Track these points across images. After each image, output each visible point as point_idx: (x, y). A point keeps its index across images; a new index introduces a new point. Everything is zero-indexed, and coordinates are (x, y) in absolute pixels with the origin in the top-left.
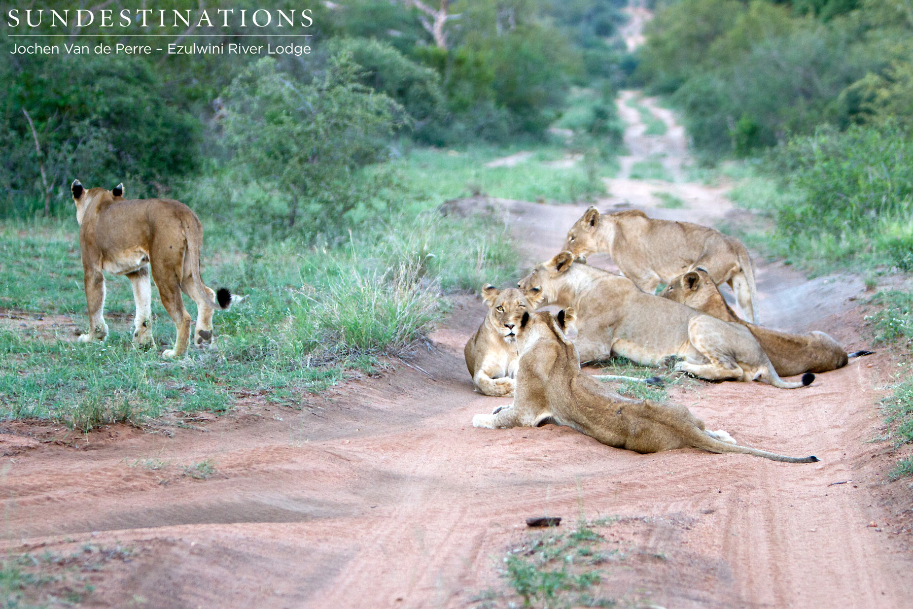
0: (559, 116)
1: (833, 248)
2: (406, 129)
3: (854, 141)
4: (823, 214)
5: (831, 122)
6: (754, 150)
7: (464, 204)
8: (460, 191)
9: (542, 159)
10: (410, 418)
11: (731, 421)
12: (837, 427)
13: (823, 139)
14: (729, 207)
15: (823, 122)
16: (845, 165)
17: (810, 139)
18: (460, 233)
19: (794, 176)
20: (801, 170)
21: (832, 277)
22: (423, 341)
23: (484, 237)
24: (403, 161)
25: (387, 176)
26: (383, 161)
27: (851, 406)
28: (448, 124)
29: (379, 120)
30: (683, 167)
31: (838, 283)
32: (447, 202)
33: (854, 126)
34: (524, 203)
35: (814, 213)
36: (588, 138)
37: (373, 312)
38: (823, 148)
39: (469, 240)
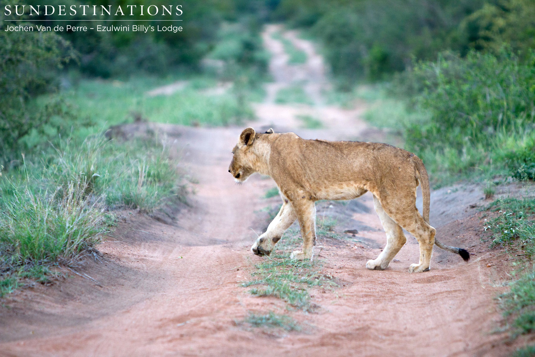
0: (211, 48)
1: (455, 162)
2: (73, 62)
3: (471, 66)
4: (447, 130)
5: (454, 49)
6: (385, 75)
7: (127, 128)
8: (123, 118)
9: (197, 87)
10: (79, 320)
11: (365, 317)
12: (460, 320)
13: (445, 65)
14: (363, 126)
15: (445, 48)
16: (466, 87)
17: (433, 64)
18: (123, 154)
19: (420, 98)
20: (426, 92)
21: (455, 187)
22: (90, 252)
23: (144, 158)
24: (73, 92)
25: (57, 105)
26: (53, 92)
27: (473, 302)
28: (111, 58)
29: (48, 55)
30: (323, 92)
31: (460, 192)
32: (112, 127)
33: (472, 52)
34: (181, 127)
35: (439, 131)
36: (237, 67)
37: (45, 227)
38: (446, 72)
39: (132, 162)
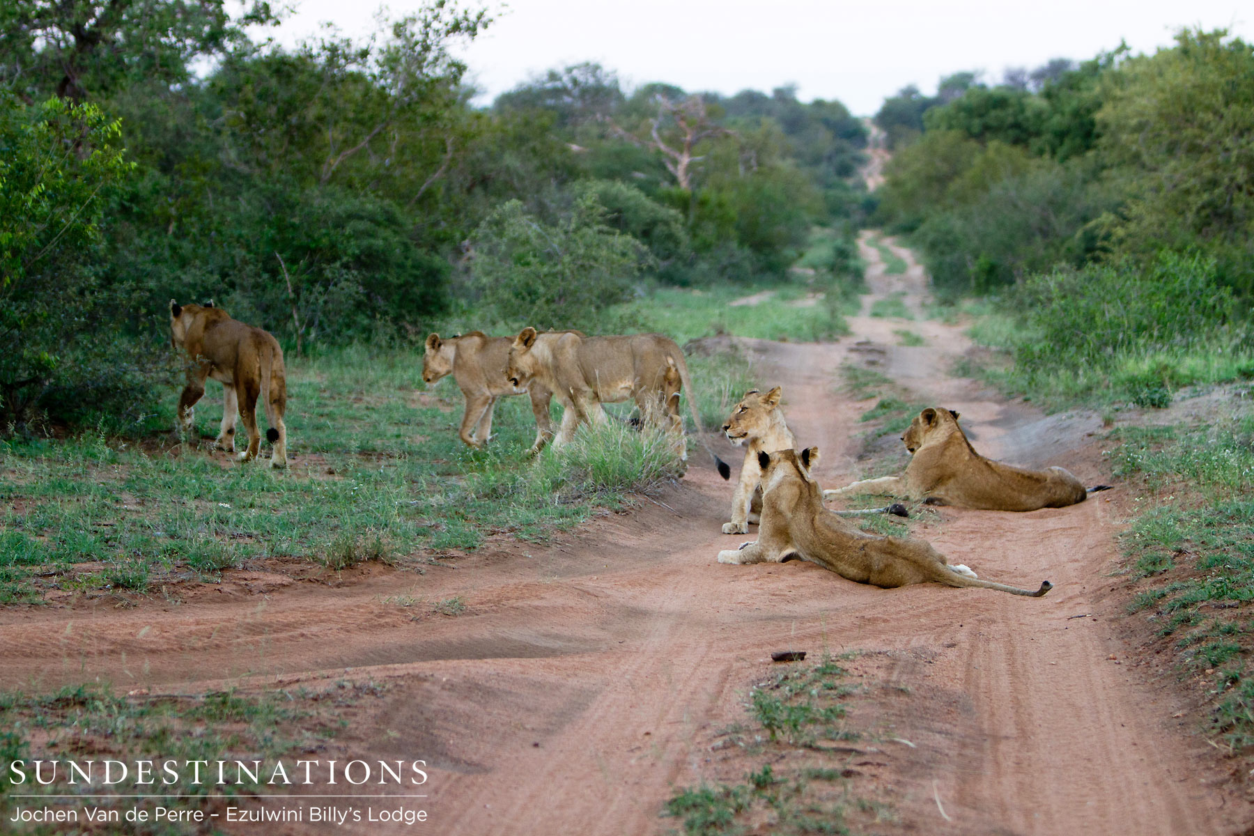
0: (801, 255)
1: (1071, 384)
2: (651, 269)
3: (1090, 279)
4: (1061, 351)
5: (1068, 261)
6: (992, 288)
7: (708, 342)
8: (705, 331)
9: (784, 298)
10: (657, 554)
11: (971, 556)
12: (1076, 561)
13: (1060, 277)
14: (968, 344)
15: (1060, 260)
16: (1082, 303)
17: (1047, 277)
18: (705, 371)
19: (1031, 313)
20: (1039, 308)
21: (1070, 413)
22: (669, 478)
23: (727, 376)
24: (648, 301)
25: (632, 316)
26: (629, 301)
27: (1089, 540)
28: (691, 264)
29: (624, 261)
30: (923, 305)
31: (1076, 419)
32: (691, 341)
33: (1090, 264)
34: (767, 341)
35: (1052, 350)
36: (829, 277)
37: (620, 450)
38: (1061, 285)
39: (714, 379)
